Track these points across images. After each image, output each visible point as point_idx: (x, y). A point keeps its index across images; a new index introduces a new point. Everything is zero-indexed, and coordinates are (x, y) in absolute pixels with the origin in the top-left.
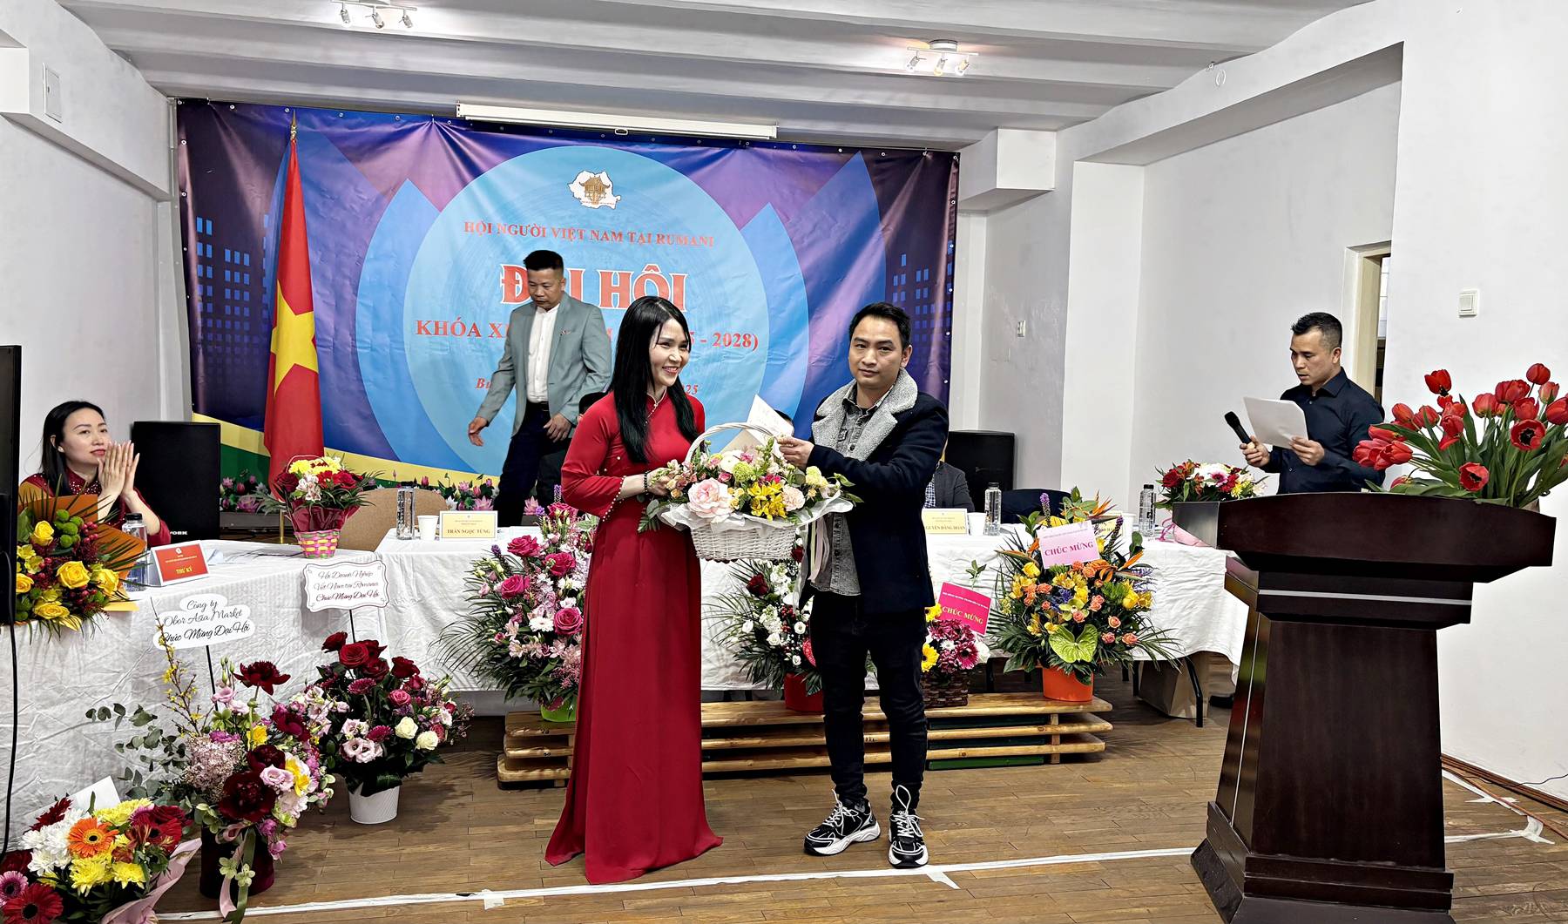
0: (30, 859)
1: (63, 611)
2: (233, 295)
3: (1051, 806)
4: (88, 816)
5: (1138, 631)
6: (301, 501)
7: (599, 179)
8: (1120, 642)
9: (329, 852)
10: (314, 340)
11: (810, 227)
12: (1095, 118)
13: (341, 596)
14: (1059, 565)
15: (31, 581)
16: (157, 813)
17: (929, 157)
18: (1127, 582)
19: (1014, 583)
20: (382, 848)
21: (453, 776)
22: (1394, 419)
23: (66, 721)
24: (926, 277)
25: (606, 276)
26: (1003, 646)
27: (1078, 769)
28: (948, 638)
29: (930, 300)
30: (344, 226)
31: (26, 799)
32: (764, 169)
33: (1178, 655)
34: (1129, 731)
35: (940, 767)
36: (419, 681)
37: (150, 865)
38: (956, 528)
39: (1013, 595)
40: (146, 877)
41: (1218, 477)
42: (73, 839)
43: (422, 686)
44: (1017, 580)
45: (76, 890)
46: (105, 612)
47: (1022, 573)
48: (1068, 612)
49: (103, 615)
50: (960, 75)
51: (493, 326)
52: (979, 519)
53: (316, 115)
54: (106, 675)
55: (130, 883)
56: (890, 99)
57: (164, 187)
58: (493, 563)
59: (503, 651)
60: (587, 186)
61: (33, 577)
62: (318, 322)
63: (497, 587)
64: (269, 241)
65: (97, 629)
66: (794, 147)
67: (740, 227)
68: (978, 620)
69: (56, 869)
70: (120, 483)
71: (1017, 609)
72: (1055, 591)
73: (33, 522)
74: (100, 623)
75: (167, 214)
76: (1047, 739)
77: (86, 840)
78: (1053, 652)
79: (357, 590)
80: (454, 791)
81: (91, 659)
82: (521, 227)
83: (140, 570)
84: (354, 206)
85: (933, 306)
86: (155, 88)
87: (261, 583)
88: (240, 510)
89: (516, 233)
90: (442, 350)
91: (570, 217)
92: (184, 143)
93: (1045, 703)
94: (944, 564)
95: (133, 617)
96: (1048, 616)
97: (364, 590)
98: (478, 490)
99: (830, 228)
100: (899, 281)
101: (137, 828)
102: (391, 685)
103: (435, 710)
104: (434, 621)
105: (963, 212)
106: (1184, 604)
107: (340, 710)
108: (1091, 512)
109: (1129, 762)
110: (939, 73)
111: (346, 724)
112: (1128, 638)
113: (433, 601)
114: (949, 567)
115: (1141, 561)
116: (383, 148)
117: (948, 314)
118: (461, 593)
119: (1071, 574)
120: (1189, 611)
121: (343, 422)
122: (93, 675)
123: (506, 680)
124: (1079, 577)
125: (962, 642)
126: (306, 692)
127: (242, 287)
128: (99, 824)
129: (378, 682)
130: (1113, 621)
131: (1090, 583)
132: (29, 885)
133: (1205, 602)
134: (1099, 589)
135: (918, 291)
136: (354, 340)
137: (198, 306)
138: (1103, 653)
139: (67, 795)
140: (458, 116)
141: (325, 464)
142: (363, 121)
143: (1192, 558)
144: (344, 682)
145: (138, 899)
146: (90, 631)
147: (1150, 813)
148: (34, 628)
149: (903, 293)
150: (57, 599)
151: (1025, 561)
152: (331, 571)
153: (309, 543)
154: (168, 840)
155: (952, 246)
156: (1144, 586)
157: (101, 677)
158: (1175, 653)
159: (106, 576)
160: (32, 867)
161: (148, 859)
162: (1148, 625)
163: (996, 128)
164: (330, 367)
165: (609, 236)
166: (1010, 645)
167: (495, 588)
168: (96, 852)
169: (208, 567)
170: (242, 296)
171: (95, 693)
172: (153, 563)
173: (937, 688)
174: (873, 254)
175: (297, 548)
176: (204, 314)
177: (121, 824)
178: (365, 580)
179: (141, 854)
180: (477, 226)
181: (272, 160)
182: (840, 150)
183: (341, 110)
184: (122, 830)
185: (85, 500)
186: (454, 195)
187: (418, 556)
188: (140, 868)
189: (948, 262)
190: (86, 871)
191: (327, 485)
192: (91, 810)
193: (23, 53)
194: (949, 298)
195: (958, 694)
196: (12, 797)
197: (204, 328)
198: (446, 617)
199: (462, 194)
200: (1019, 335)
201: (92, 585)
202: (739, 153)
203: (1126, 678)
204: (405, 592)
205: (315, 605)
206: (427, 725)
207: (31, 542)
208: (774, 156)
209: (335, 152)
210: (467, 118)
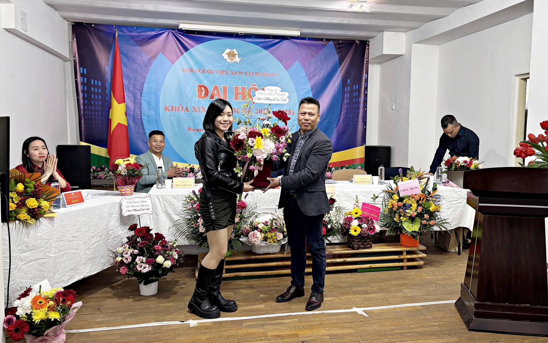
0: (17, 310)
1: (27, 217)
2: (94, 96)
3: (403, 285)
4: (38, 294)
5: (436, 220)
6: (120, 174)
7: (233, 52)
8: (429, 224)
9: (132, 306)
10: (126, 114)
11: (313, 69)
12: (419, 27)
13: (135, 210)
14: (406, 195)
15: (15, 206)
16: (65, 293)
17: (358, 42)
18: (431, 202)
19: (389, 202)
20: (152, 304)
21: (179, 277)
22: (528, 139)
23: (30, 258)
24: (357, 88)
25: (236, 88)
26: (385, 226)
27: (413, 272)
28: (364, 223)
29: (359, 96)
30: (136, 70)
31: (15, 288)
32: (296, 48)
33: (451, 229)
34: (433, 257)
35: (362, 271)
36: (165, 242)
37: (62, 312)
38: (367, 182)
39: (389, 207)
40: (61, 317)
41: (465, 162)
42: (33, 303)
43: (166, 243)
44: (390, 201)
45: (34, 322)
46: (44, 217)
47: (392, 199)
48: (409, 213)
49: (43, 218)
50: (368, 11)
51: (193, 107)
52: (376, 178)
53: (125, 28)
54: (45, 241)
55: (55, 319)
56: (342, 20)
57: (68, 56)
58: (193, 197)
59: (197, 230)
60: (229, 54)
61: (16, 204)
62: (127, 107)
63: (195, 206)
64: (108, 76)
65: (41, 224)
66: (307, 39)
67: (287, 69)
68: (376, 216)
69: (27, 314)
70: (51, 169)
71: (390, 212)
72: (404, 205)
73: (16, 183)
74: (42, 222)
75: (69, 66)
76: (401, 260)
77: (38, 303)
78: (404, 228)
79: (141, 208)
80: (179, 283)
81: (39, 235)
82: (204, 70)
83: (58, 201)
84: (140, 62)
85: (360, 98)
86: (64, 18)
87: (104, 205)
88: (99, 178)
89: (202, 72)
90: (174, 117)
91: (223, 66)
92: (75, 39)
93: (401, 247)
94: (363, 195)
95: (55, 219)
96: (402, 214)
97: (144, 208)
98: (189, 170)
99: (321, 69)
100: (347, 89)
101: (57, 298)
102: (155, 243)
103: (171, 252)
104: (171, 219)
105: (371, 63)
106: (453, 209)
107: (135, 253)
108: (418, 175)
109: (433, 269)
110: (360, 10)
111: (137, 258)
112: (432, 222)
113: (170, 211)
114: (365, 197)
115: (436, 193)
116: (151, 40)
117: (365, 102)
118: (181, 208)
119: (410, 199)
120: (455, 212)
121: (137, 145)
122: (40, 241)
123: (198, 241)
124: (413, 200)
125: (370, 224)
126: (122, 246)
127: (98, 94)
128: (43, 297)
129: (149, 242)
130: (426, 216)
131: (418, 202)
132: (16, 320)
133: (461, 209)
134: (421, 204)
135: (354, 93)
136: (141, 113)
137: (81, 101)
138: (422, 228)
139: (31, 286)
140: (179, 28)
141: (128, 160)
142: (143, 30)
143: (456, 192)
144: (136, 243)
145: (58, 325)
146: (39, 224)
147: (440, 288)
148: (17, 223)
149: (349, 94)
150: (26, 212)
151: (393, 194)
152: (131, 201)
153: (123, 190)
154: (69, 303)
155: (367, 76)
156: (438, 203)
157: (43, 242)
158: (449, 228)
159: (45, 204)
160: (17, 313)
161: (61, 310)
162: (439, 217)
163: (383, 31)
164: (132, 124)
165: (237, 73)
166: (388, 225)
167: (194, 206)
168: (42, 307)
169: (84, 200)
170: (98, 97)
171: (40, 248)
172: (63, 198)
173: (360, 242)
174: (337, 79)
175: (119, 192)
176: (84, 105)
177: (51, 297)
178: (144, 204)
179: (59, 308)
180: (187, 69)
181: (109, 46)
182: (324, 40)
183: (135, 26)
184: (52, 299)
185: (36, 175)
186: (178, 58)
187: (165, 195)
188: (59, 313)
189: (365, 82)
190: (38, 315)
191: (129, 168)
192: (40, 292)
193: (12, 5)
194: (366, 96)
195: (368, 244)
196: (9, 287)
197: (84, 110)
198: (176, 218)
199: (181, 57)
200: (392, 109)
201: (39, 207)
202: (286, 41)
203: (432, 237)
204: (160, 208)
205: (125, 214)
206: (168, 258)
207: (15, 191)
208: (299, 42)
209: (132, 42)
210: (183, 29)
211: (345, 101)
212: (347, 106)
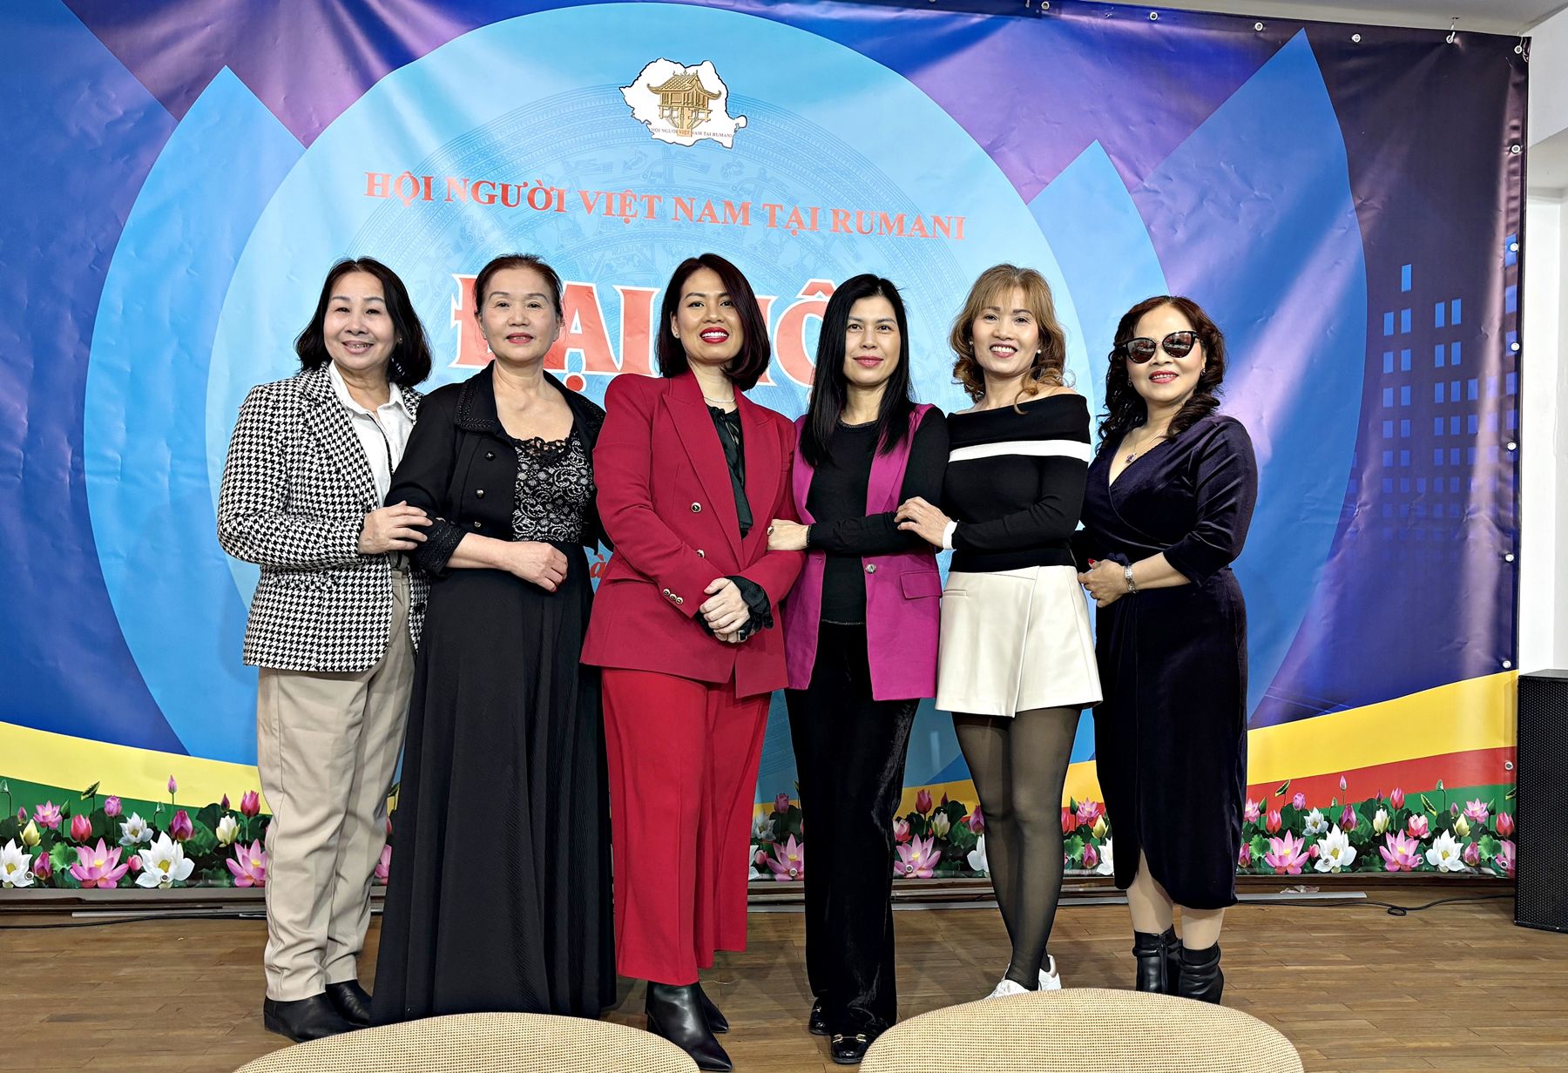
7: (696, 78)
11: (1190, 198)
17: (1460, 45)
24: (1456, 319)
29: (1471, 367)
30: (58, 176)
32: (1083, 63)
60: (666, 93)
66: (1151, 13)
67: (1026, 195)
82: (505, 188)
84: (88, 127)
85: (1472, 383)
89: (492, 199)
91: (627, 166)
99: (1237, 199)
100: (1397, 322)
117: (1511, 403)
149: (1406, 355)
155: (1515, 247)
165: (719, 211)
174: (1335, 263)
180: (398, 182)
182: (1254, 25)
186: (340, 106)
189: (1507, 284)
194: (1510, 366)
199: (360, 105)
202: (1023, 26)
211: (1387, 396)
212: (1397, 429)
